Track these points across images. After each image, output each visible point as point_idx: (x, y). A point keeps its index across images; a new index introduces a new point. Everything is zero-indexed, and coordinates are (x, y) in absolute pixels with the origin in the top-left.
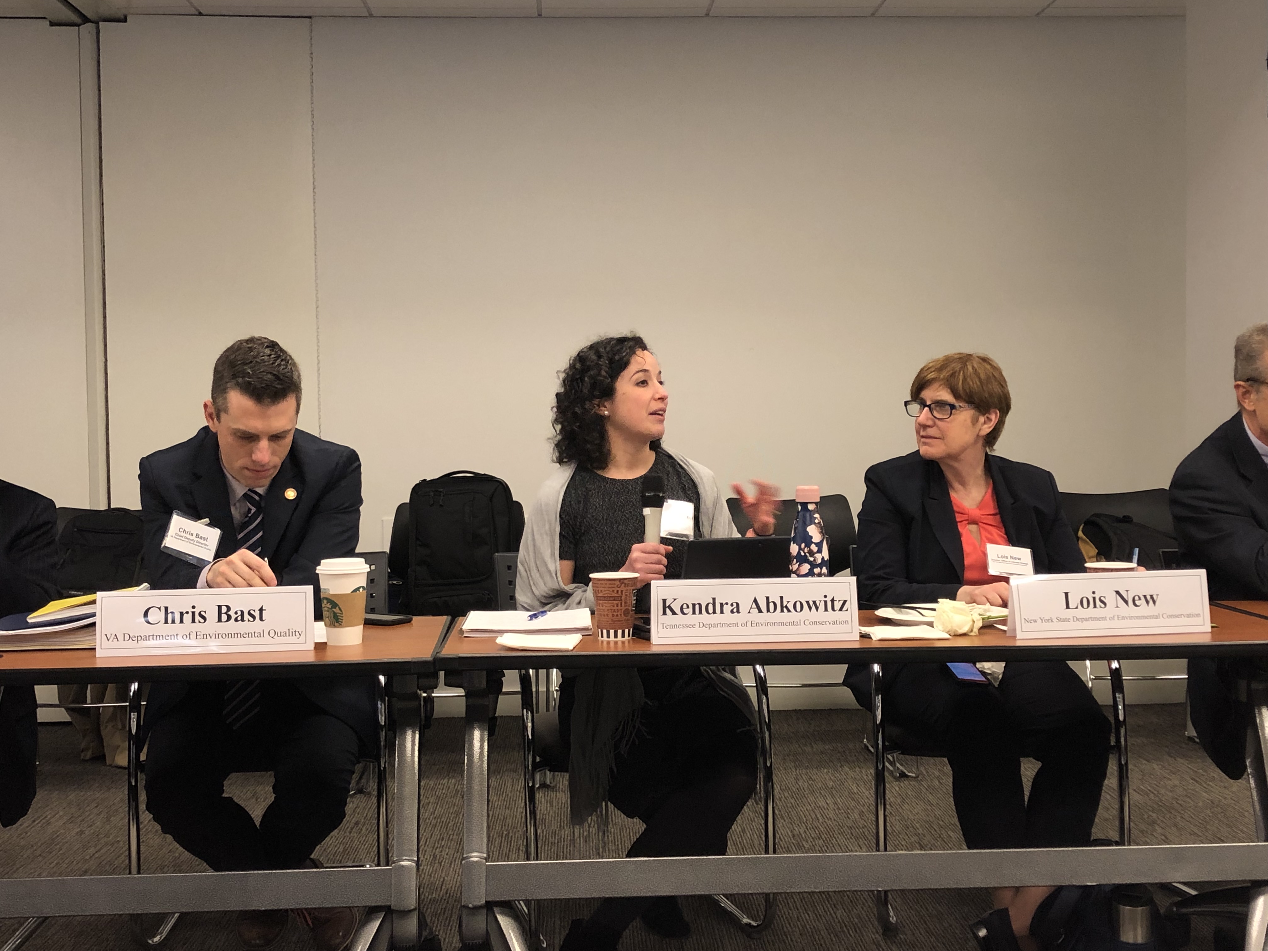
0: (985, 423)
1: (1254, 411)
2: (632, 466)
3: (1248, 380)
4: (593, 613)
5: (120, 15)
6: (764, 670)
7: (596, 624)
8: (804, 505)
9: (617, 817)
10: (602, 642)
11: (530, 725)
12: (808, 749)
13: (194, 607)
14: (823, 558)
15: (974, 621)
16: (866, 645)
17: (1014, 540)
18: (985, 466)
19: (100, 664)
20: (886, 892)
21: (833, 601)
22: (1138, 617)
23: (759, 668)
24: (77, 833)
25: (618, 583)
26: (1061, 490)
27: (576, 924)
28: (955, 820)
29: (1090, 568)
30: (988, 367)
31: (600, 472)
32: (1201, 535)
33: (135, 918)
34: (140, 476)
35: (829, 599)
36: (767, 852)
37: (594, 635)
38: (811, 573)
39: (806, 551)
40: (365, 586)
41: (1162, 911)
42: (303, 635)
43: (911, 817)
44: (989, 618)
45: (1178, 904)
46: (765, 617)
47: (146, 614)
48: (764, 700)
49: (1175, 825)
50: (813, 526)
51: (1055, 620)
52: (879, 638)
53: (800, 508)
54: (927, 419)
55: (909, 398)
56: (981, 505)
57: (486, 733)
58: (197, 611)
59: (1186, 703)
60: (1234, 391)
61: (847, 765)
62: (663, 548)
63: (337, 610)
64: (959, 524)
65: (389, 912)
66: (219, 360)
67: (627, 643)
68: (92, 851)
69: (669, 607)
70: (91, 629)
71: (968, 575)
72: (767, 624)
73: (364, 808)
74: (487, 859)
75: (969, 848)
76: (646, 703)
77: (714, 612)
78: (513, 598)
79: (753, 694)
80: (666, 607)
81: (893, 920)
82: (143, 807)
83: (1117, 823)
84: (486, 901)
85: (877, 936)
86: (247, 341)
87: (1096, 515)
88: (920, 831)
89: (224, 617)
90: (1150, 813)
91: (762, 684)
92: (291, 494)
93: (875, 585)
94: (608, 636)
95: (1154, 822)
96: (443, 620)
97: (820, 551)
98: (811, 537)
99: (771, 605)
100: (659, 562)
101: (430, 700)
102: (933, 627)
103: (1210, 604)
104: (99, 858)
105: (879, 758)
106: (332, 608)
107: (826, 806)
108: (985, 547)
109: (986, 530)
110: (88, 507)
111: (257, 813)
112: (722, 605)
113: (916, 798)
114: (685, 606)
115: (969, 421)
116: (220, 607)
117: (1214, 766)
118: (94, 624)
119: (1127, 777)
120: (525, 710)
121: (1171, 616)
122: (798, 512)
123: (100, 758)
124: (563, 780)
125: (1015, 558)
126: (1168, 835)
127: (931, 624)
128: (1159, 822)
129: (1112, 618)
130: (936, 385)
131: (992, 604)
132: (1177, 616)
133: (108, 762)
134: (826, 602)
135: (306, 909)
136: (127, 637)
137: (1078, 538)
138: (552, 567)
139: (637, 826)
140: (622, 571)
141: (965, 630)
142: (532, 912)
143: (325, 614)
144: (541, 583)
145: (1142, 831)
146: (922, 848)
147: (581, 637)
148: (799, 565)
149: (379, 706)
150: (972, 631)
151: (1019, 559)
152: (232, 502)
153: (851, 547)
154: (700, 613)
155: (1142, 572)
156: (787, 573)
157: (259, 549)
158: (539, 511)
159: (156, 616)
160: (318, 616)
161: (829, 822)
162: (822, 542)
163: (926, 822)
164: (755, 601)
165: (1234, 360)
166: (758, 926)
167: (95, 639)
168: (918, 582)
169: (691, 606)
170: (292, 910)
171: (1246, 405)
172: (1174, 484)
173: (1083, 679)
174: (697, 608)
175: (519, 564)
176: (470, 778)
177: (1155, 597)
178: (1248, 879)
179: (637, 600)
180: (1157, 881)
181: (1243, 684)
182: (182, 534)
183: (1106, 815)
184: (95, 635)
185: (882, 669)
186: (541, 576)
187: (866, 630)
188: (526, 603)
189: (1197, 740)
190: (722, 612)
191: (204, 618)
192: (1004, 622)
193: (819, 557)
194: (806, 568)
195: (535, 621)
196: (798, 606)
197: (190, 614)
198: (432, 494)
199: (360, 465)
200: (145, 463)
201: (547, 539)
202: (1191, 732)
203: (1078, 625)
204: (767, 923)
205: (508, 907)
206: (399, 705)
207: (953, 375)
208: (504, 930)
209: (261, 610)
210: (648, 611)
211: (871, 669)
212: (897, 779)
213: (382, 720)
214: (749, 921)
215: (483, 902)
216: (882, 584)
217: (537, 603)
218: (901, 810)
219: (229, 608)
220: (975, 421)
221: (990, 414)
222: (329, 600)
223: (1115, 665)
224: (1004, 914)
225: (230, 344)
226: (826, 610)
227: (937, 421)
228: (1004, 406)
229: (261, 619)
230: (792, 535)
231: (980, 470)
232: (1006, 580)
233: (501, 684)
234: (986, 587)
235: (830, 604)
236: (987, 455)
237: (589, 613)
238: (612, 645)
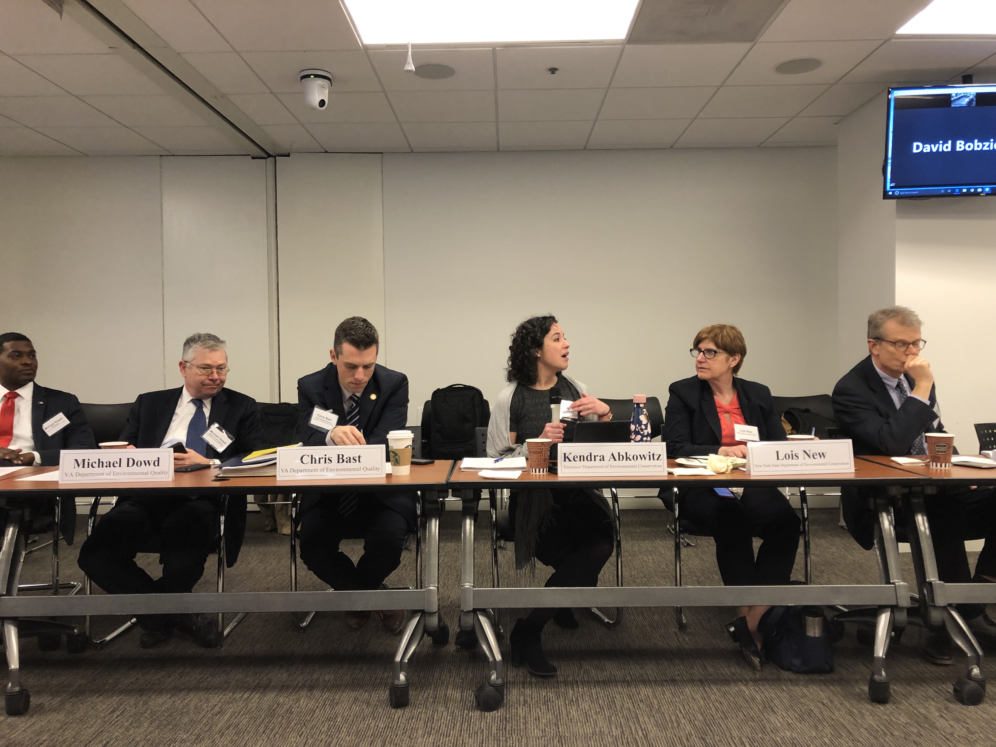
0: (733, 361)
1: (878, 355)
2: (547, 382)
3: (874, 339)
4: (527, 459)
5: (286, 152)
6: (616, 490)
7: (529, 466)
8: (638, 404)
9: (539, 564)
10: (532, 475)
11: (494, 516)
12: (638, 530)
13: (325, 455)
14: (648, 432)
15: (728, 466)
16: (671, 478)
17: (748, 422)
18: (733, 383)
19: (278, 484)
20: (681, 608)
21: (653, 455)
22: (815, 465)
23: (614, 489)
24: (264, 569)
25: (540, 444)
26: (773, 395)
27: (519, 621)
28: (717, 569)
29: (789, 438)
30: (735, 332)
31: (530, 387)
32: (848, 419)
33: (294, 614)
34: (298, 388)
35: (651, 454)
36: (618, 586)
37: (528, 471)
38: (641, 440)
39: (639, 428)
40: (411, 444)
41: (829, 619)
42: (380, 470)
43: (693, 567)
44: (736, 464)
45: (837, 616)
46: (618, 463)
47: (302, 458)
48: (616, 505)
49: (835, 573)
50: (643, 415)
51: (771, 466)
52: (678, 474)
53: (636, 406)
54: (702, 359)
55: (693, 348)
56: (731, 404)
57: (473, 522)
58: (327, 457)
59: (839, 508)
60: (867, 344)
61: (659, 538)
62: (562, 425)
63: (397, 457)
64: (719, 414)
65: (423, 613)
66: (337, 328)
67: (545, 475)
68: (271, 578)
69: (567, 457)
70: (274, 466)
71: (724, 440)
72: (619, 467)
73: (408, 558)
74: (473, 587)
75: (725, 585)
76: (554, 506)
77: (591, 460)
78: (485, 450)
79: (610, 501)
80: (566, 457)
81: (685, 621)
82: (298, 555)
83: (803, 571)
84: (473, 609)
85: (676, 630)
86: (352, 319)
87: (790, 408)
88: (698, 574)
89: (341, 460)
90: (821, 567)
91: (615, 498)
92: (373, 397)
93: (675, 445)
94: (536, 472)
95: (823, 572)
96: (450, 462)
97: (646, 429)
98: (642, 421)
99: (621, 457)
100: (560, 433)
101: (443, 503)
102: (706, 468)
103: (854, 457)
104: (275, 581)
105: (677, 536)
106: (395, 456)
107: (648, 561)
108: (733, 426)
109: (734, 417)
110: (269, 402)
111: (355, 559)
112: (595, 456)
113: (696, 557)
114: (576, 457)
115: (724, 359)
116: (339, 455)
117: (855, 542)
118: (275, 464)
119: (809, 548)
120: (492, 509)
121: (833, 464)
122: (635, 408)
123: (274, 530)
124: (511, 546)
125: (750, 432)
126: (831, 579)
127: (705, 467)
128: (825, 571)
129: (802, 465)
130: (707, 341)
131: (737, 457)
132: (836, 464)
133: (279, 532)
134: (650, 456)
135: (380, 611)
136: (292, 470)
137: (782, 421)
138: (506, 436)
139: (550, 570)
140: (541, 438)
141: (723, 470)
142: (496, 614)
143: (391, 459)
144: (500, 443)
145: (816, 576)
146: (699, 584)
147: (521, 472)
148: (635, 436)
149: (417, 506)
150: (727, 471)
151: (751, 432)
152: (344, 402)
153: (661, 425)
154: (584, 460)
155: (817, 440)
156: (629, 440)
157: (358, 425)
158: (499, 406)
159: (307, 459)
160: (388, 460)
161: (650, 569)
162: (647, 423)
163: (701, 569)
164: (612, 454)
165: (867, 328)
166: (613, 623)
167: (276, 471)
168: (698, 444)
169: (579, 457)
170: (373, 611)
171: (873, 352)
172: (834, 393)
173: (784, 494)
174: (582, 458)
175: (488, 433)
176: (464, 543)
177: (824, 454)
178: (876, 604)
179: (550, 453)
180: (827, 604)
181: (872, 500)
182: (319, 417)
183: (797, 568)
184: (276, 469)
185: (679, 490)
186: (500, 440)
187: (671, 470)
188: (492, 454)
189: (846, 528)
190: (595, 460)
191: (331, 461)
192: (744, 466)
193: (646, 431)
194: (639, 437)
195: (497, 463)
196: (635, 458)
197: (324, 459)
198: (443, 396)
199: (408, 383)
200: (301, 381)
201: (503, 421)
202: (843, 523)
203: (784, 468)
204: (618, 622)
205: (484, 612)
206: (428, 506)
207: (716, 335)
208: (482, 623)
209: (359, 457)
210: (556, 459)
211: (673, 491)
212: (685, 547)
213: (419, 512)
214: (609, 621)
215: (471, 609)
216: (678, 445)
217: (498, 454)
218: (687, 563)
219: (343, 456)
220: (727, 360)
221: (736, 356)
222: (393, 452)
223: (802, 489)
224: (743, 620)
225: (343, 321)
226: (650, 459)
227: (707, 359)
228: (743, 352)
229: (359, 462)
230: (632, 420)
231: (730, 386)
232: (745, 443)
233: (480, 495)
234: (734, 447)
235: (652, 457)
236: (734, 378)
237: (525, 459)
238: (538, 476)
